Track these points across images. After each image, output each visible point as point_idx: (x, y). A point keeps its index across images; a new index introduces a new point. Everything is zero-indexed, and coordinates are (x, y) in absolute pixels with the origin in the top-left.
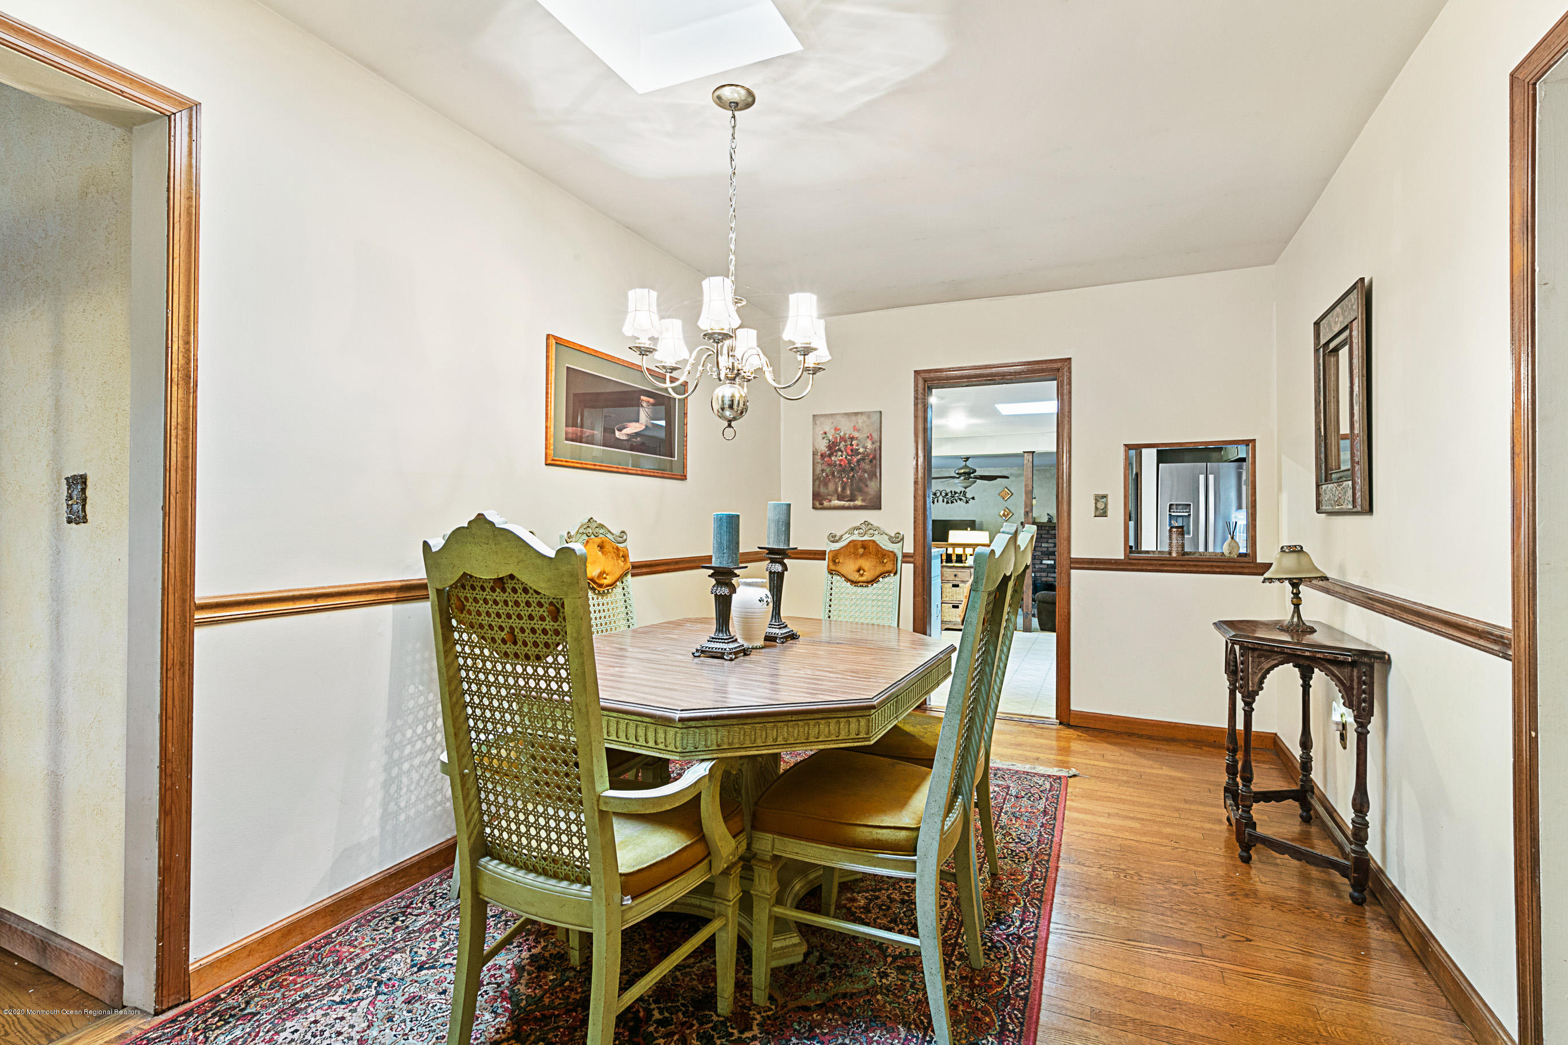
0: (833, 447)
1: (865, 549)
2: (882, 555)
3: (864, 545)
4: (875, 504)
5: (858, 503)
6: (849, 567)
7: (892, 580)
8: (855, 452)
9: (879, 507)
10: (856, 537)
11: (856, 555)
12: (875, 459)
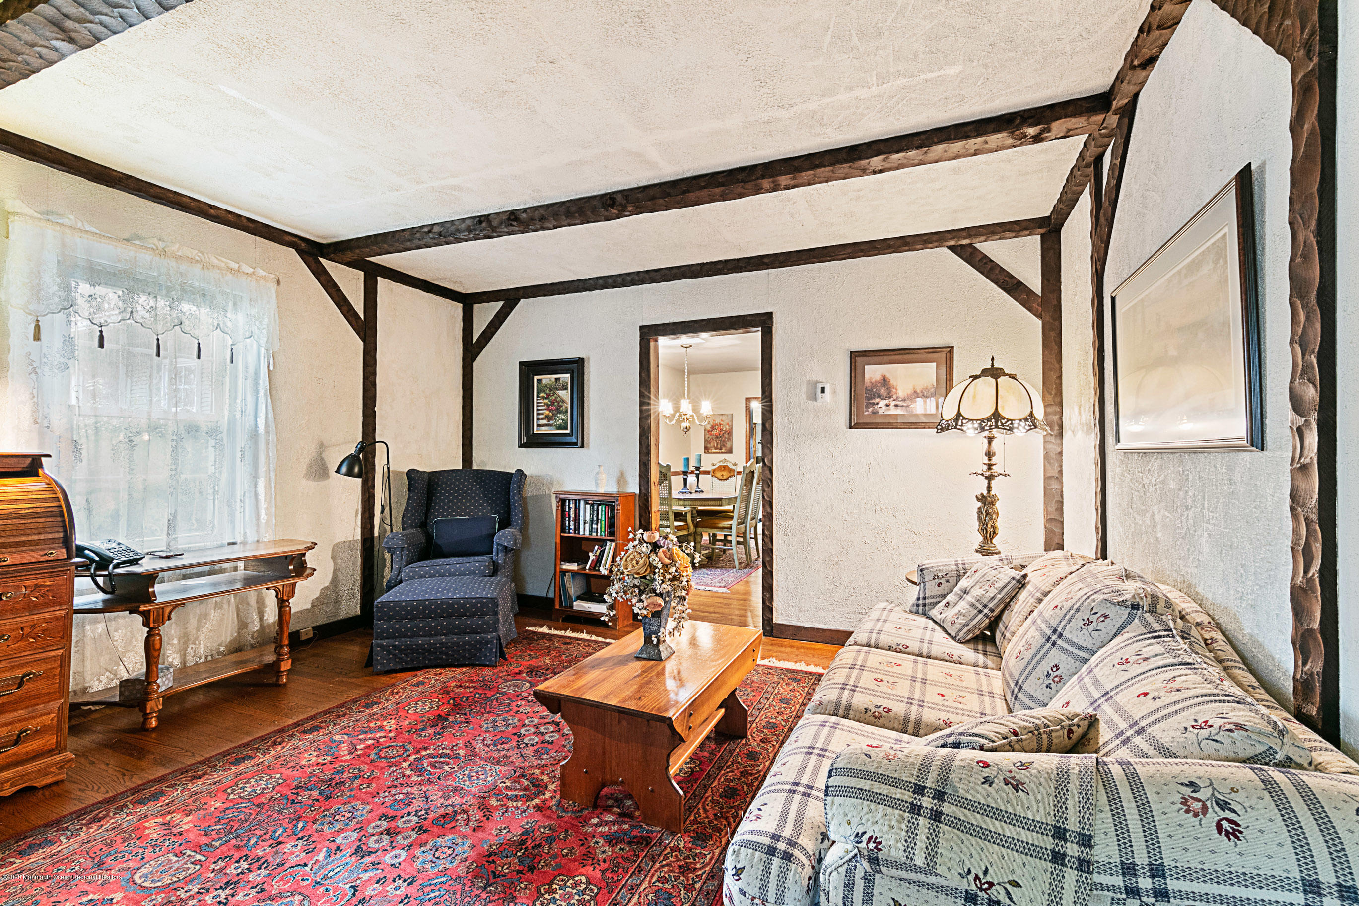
0: (713, 428)
1: (724, 468)
2: (730, 470)
3: (724, 467)
4: (730, 451)
5: (723, 451)
6: (719, 474)
7: (733, 478)
8: (722, 430)
9: (731, 452)
10: (721, 464)
11: (721, 470)
12: (730, 433)
